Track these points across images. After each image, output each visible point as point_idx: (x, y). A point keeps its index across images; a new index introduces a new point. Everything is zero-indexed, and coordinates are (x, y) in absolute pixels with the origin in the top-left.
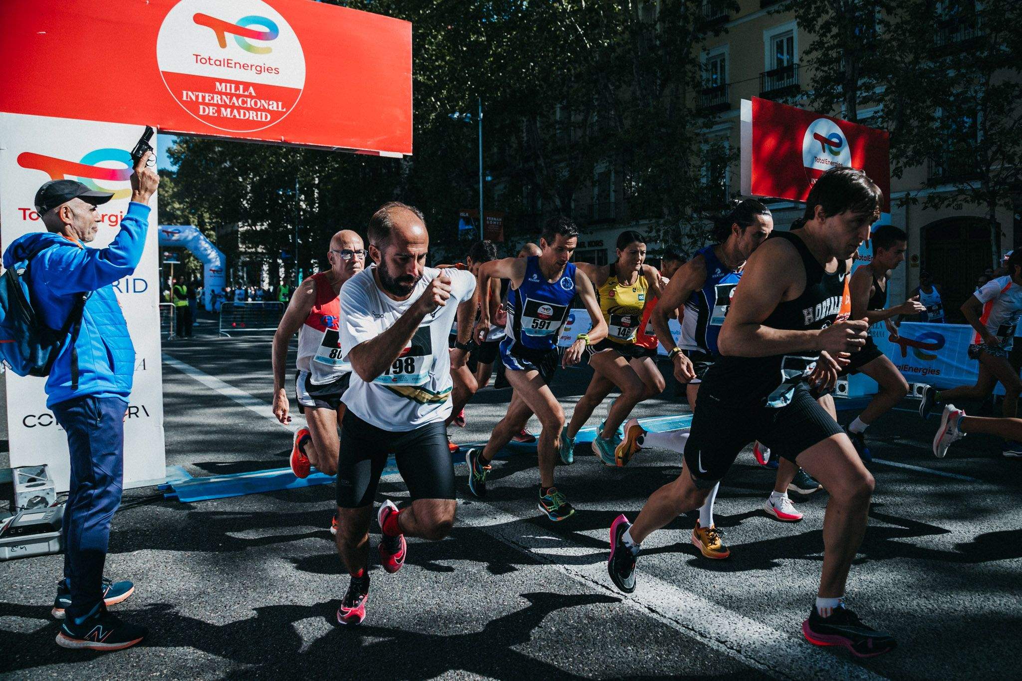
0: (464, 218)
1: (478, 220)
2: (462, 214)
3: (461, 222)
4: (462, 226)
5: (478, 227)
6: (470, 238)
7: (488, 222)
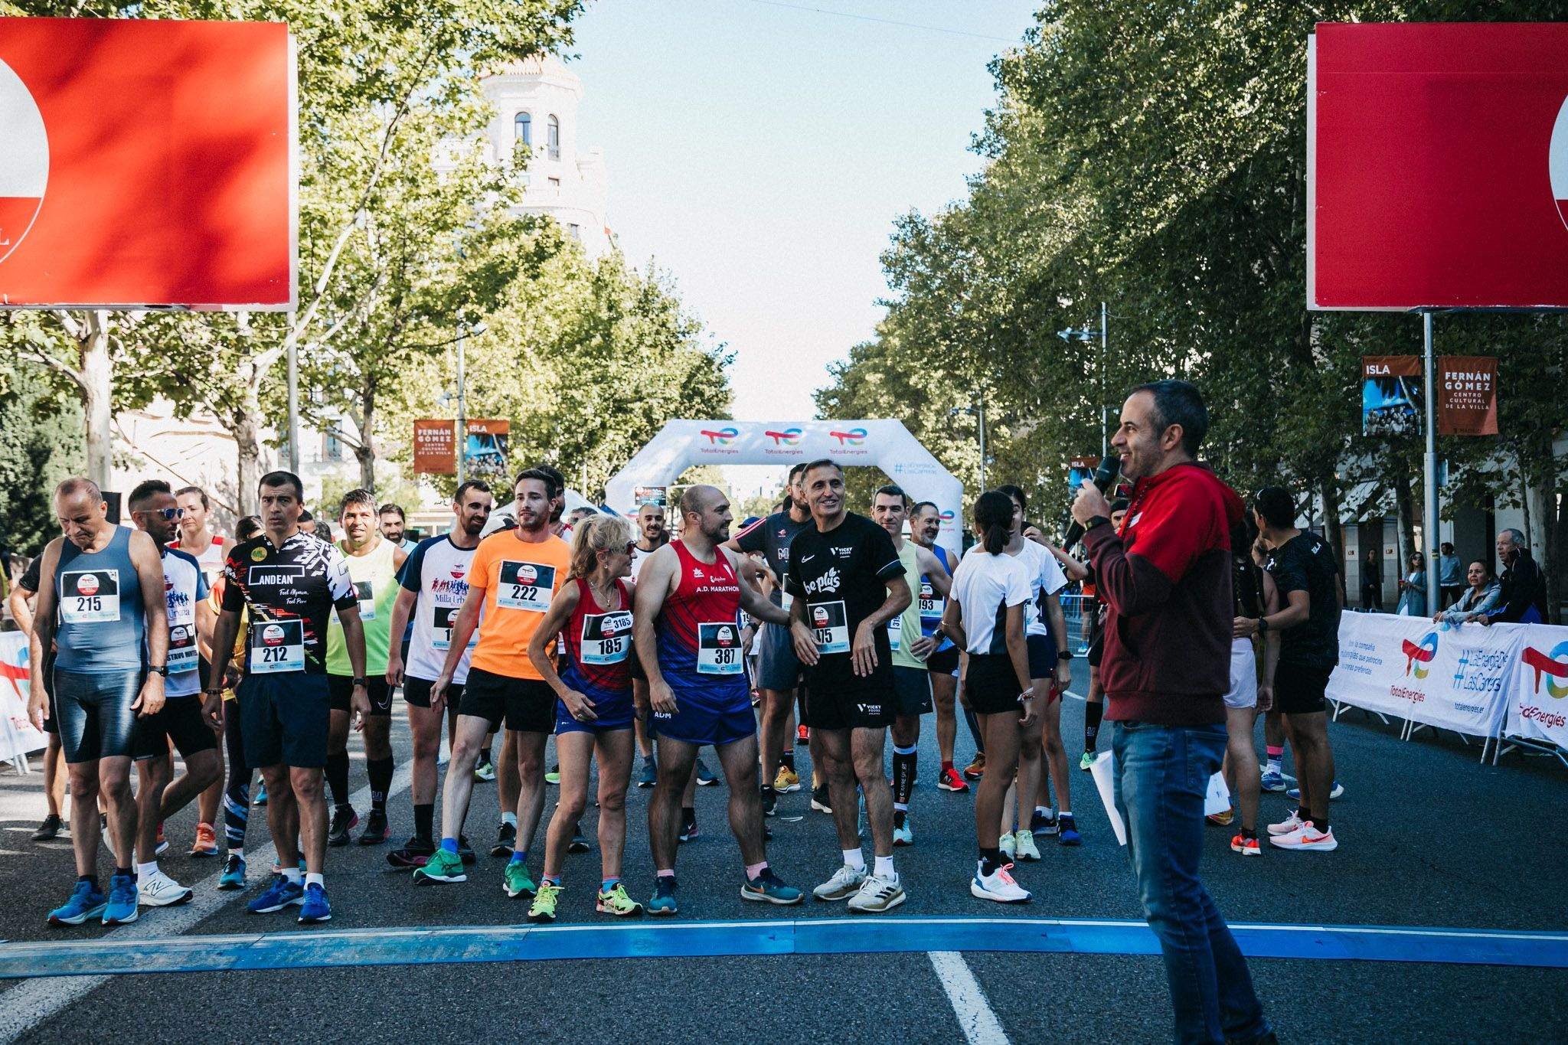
0: (1377, 379)
1: (1419, 380)
2: (1372, 370)
3: (1370, 388)
4: (1372, 399)
5: (1420, 401)
6: (1398, 428)
7: (1448, 386)
